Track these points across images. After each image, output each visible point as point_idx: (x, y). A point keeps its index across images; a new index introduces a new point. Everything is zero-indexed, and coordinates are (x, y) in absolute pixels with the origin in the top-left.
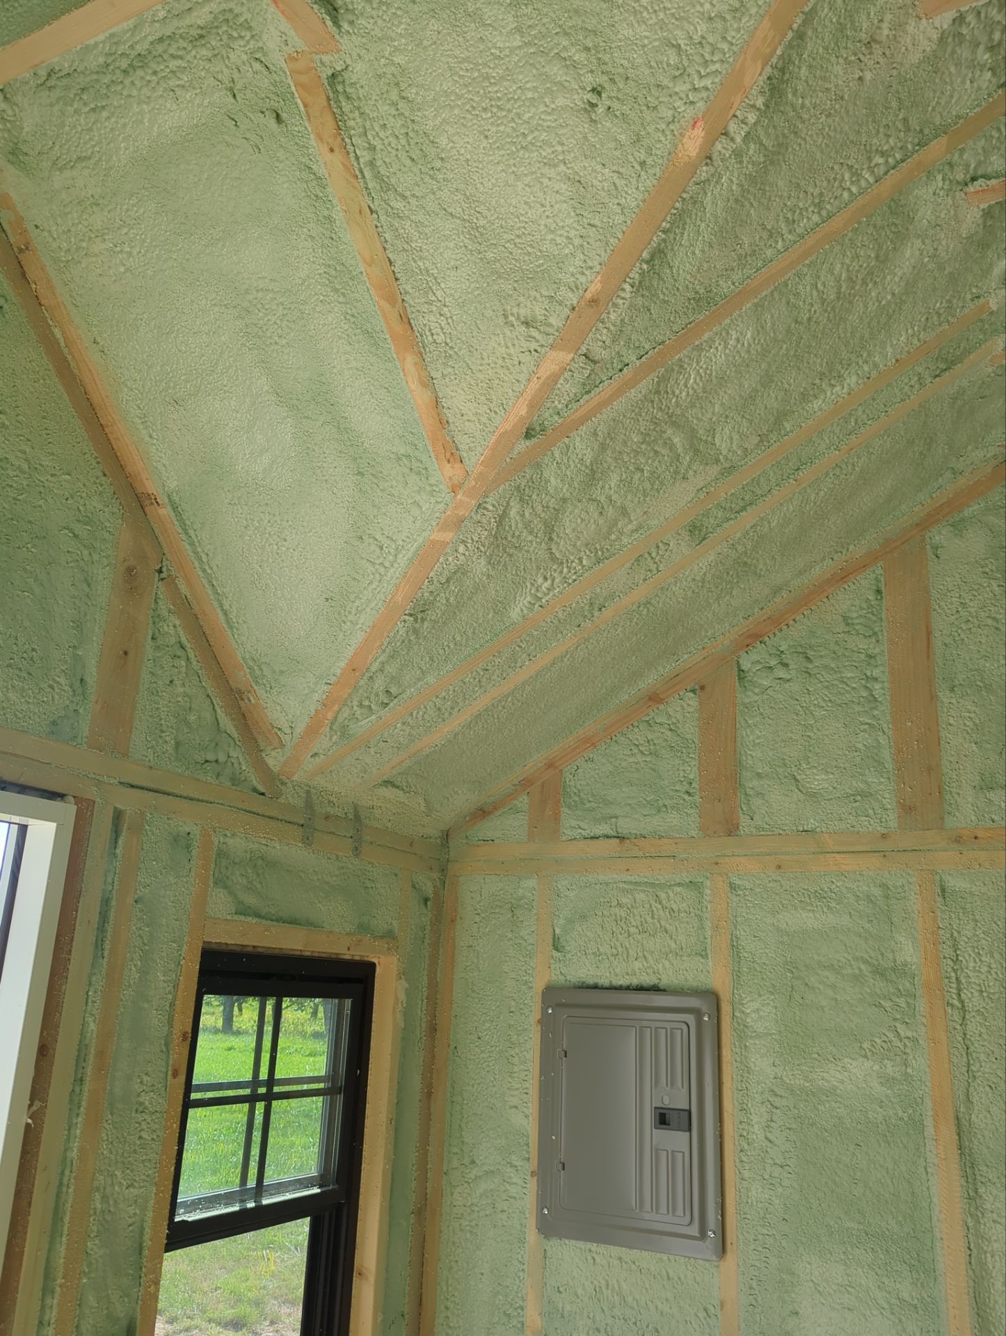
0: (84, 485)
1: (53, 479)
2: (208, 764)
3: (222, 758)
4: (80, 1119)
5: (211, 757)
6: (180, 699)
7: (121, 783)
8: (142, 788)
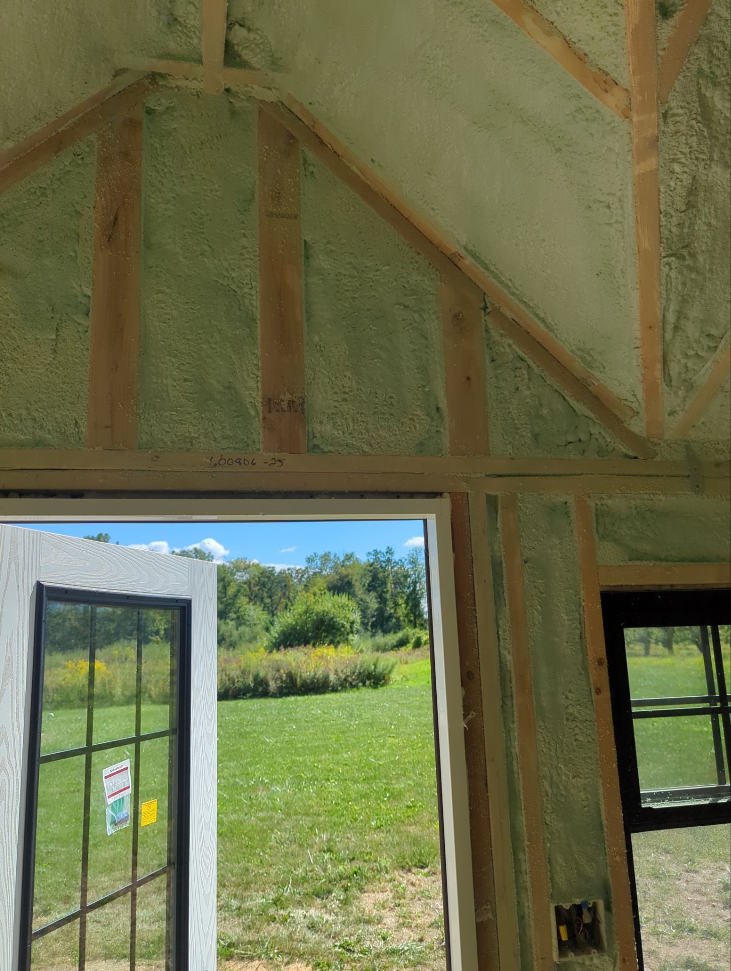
0: (403, 267)
1: (378, 273)
2: (571, 445)
3: (584, 437)
4: (515, 725)
5: (570, 438)
6: (528, 400)
7: (488, 476)
8: (510, 476)
